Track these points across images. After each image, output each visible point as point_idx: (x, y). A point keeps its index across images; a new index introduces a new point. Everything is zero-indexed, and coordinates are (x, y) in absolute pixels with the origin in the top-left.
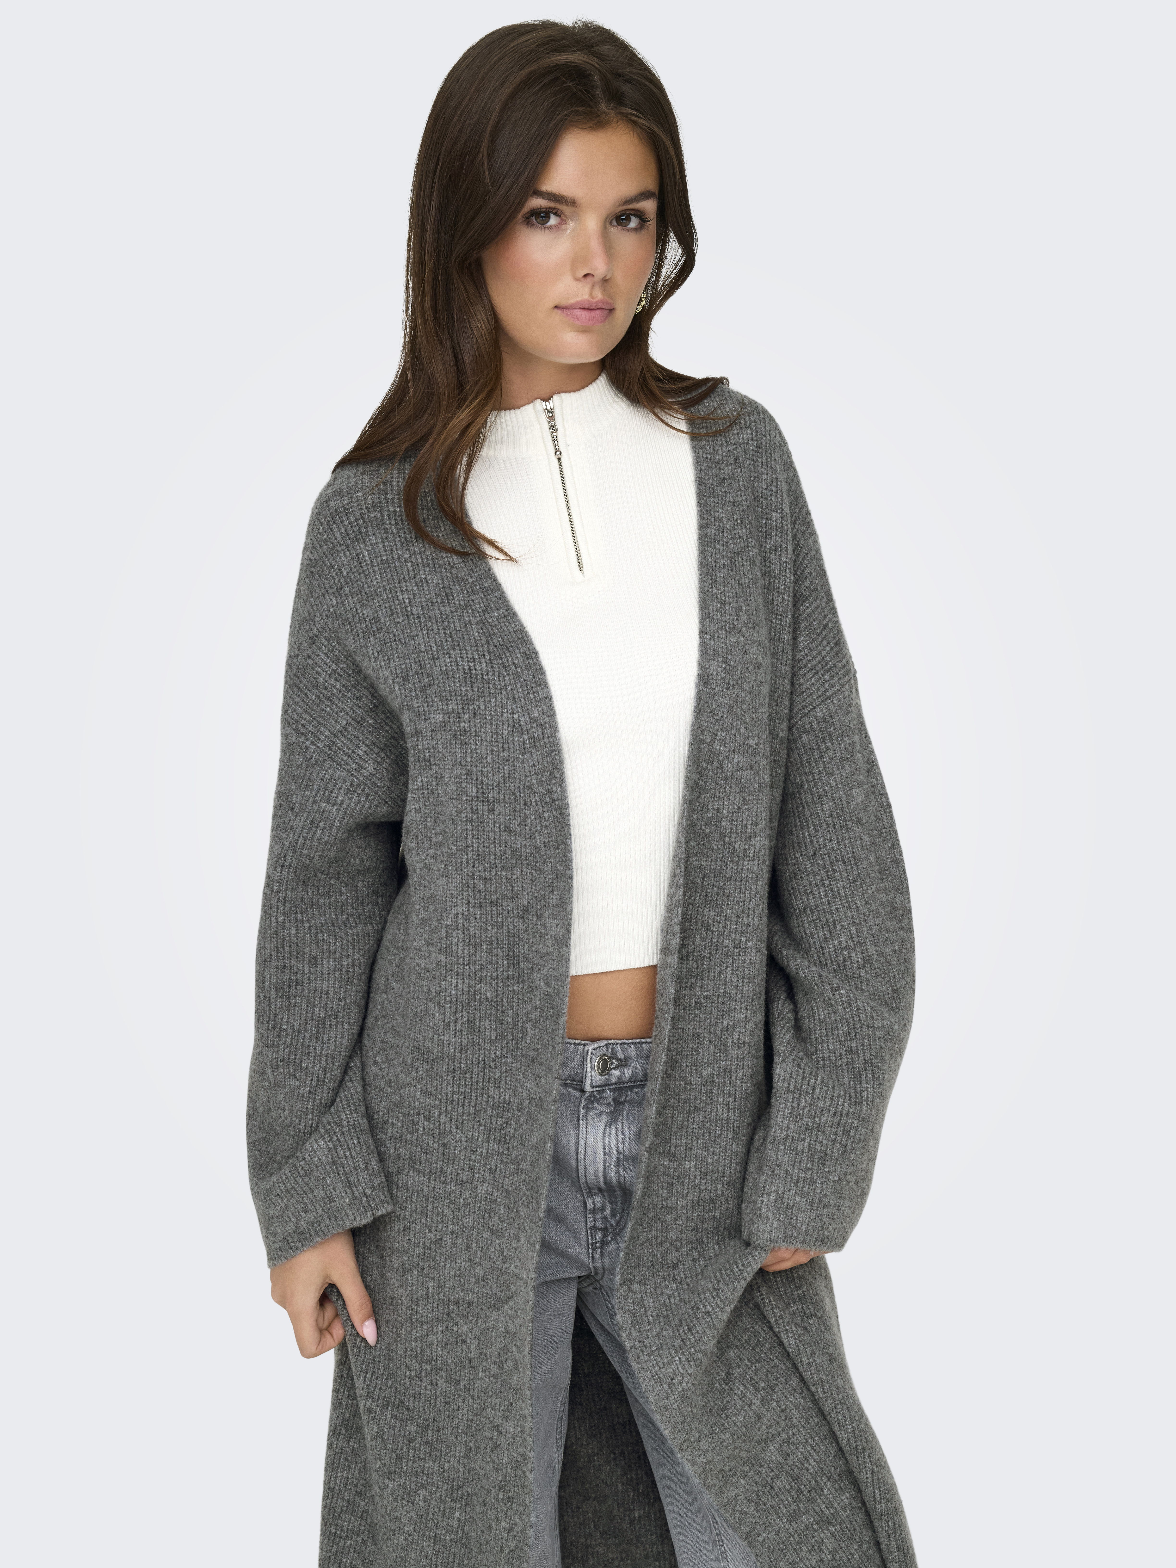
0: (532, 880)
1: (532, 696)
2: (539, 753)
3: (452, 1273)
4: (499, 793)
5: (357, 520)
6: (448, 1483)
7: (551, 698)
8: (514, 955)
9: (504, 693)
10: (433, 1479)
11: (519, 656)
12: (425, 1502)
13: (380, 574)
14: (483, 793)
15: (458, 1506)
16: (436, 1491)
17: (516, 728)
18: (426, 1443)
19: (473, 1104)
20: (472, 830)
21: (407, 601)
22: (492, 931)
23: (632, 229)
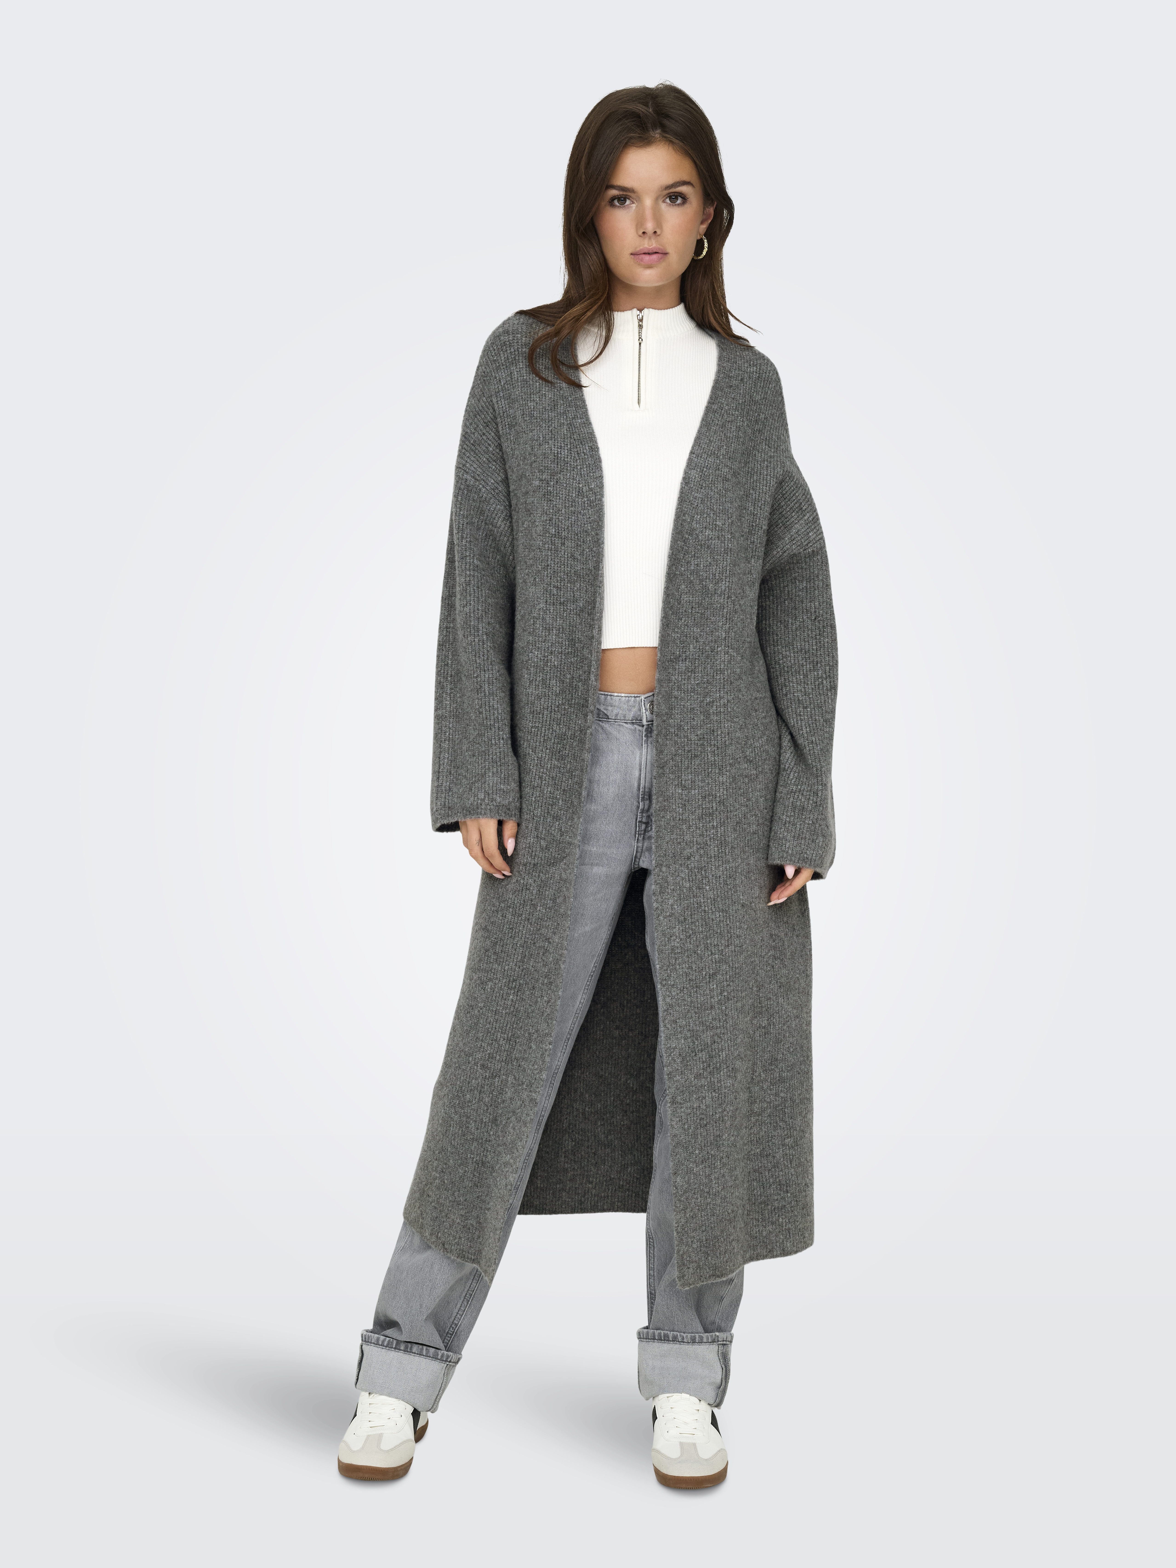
0: (586, 591)
1: (592, 474)
2: (592, 510)
3: (524, 846)
4: (568, 533)
5: (515, 351)
6: (506, 978)
7: (602, 477)
8: (572, 639)
9: (575, 470)
10: (497, 975)
11: (587, 448)
12: (491, 989)
13: (521, 387)
14: (558, 532)
15: (512, 992)
16: (499, 983)
17: (580, 492)
18: (495, 953)
19: (543, 735)
20: (551, 555)
21: (532, 407)
22: (559, 621)
23: (678, 204)
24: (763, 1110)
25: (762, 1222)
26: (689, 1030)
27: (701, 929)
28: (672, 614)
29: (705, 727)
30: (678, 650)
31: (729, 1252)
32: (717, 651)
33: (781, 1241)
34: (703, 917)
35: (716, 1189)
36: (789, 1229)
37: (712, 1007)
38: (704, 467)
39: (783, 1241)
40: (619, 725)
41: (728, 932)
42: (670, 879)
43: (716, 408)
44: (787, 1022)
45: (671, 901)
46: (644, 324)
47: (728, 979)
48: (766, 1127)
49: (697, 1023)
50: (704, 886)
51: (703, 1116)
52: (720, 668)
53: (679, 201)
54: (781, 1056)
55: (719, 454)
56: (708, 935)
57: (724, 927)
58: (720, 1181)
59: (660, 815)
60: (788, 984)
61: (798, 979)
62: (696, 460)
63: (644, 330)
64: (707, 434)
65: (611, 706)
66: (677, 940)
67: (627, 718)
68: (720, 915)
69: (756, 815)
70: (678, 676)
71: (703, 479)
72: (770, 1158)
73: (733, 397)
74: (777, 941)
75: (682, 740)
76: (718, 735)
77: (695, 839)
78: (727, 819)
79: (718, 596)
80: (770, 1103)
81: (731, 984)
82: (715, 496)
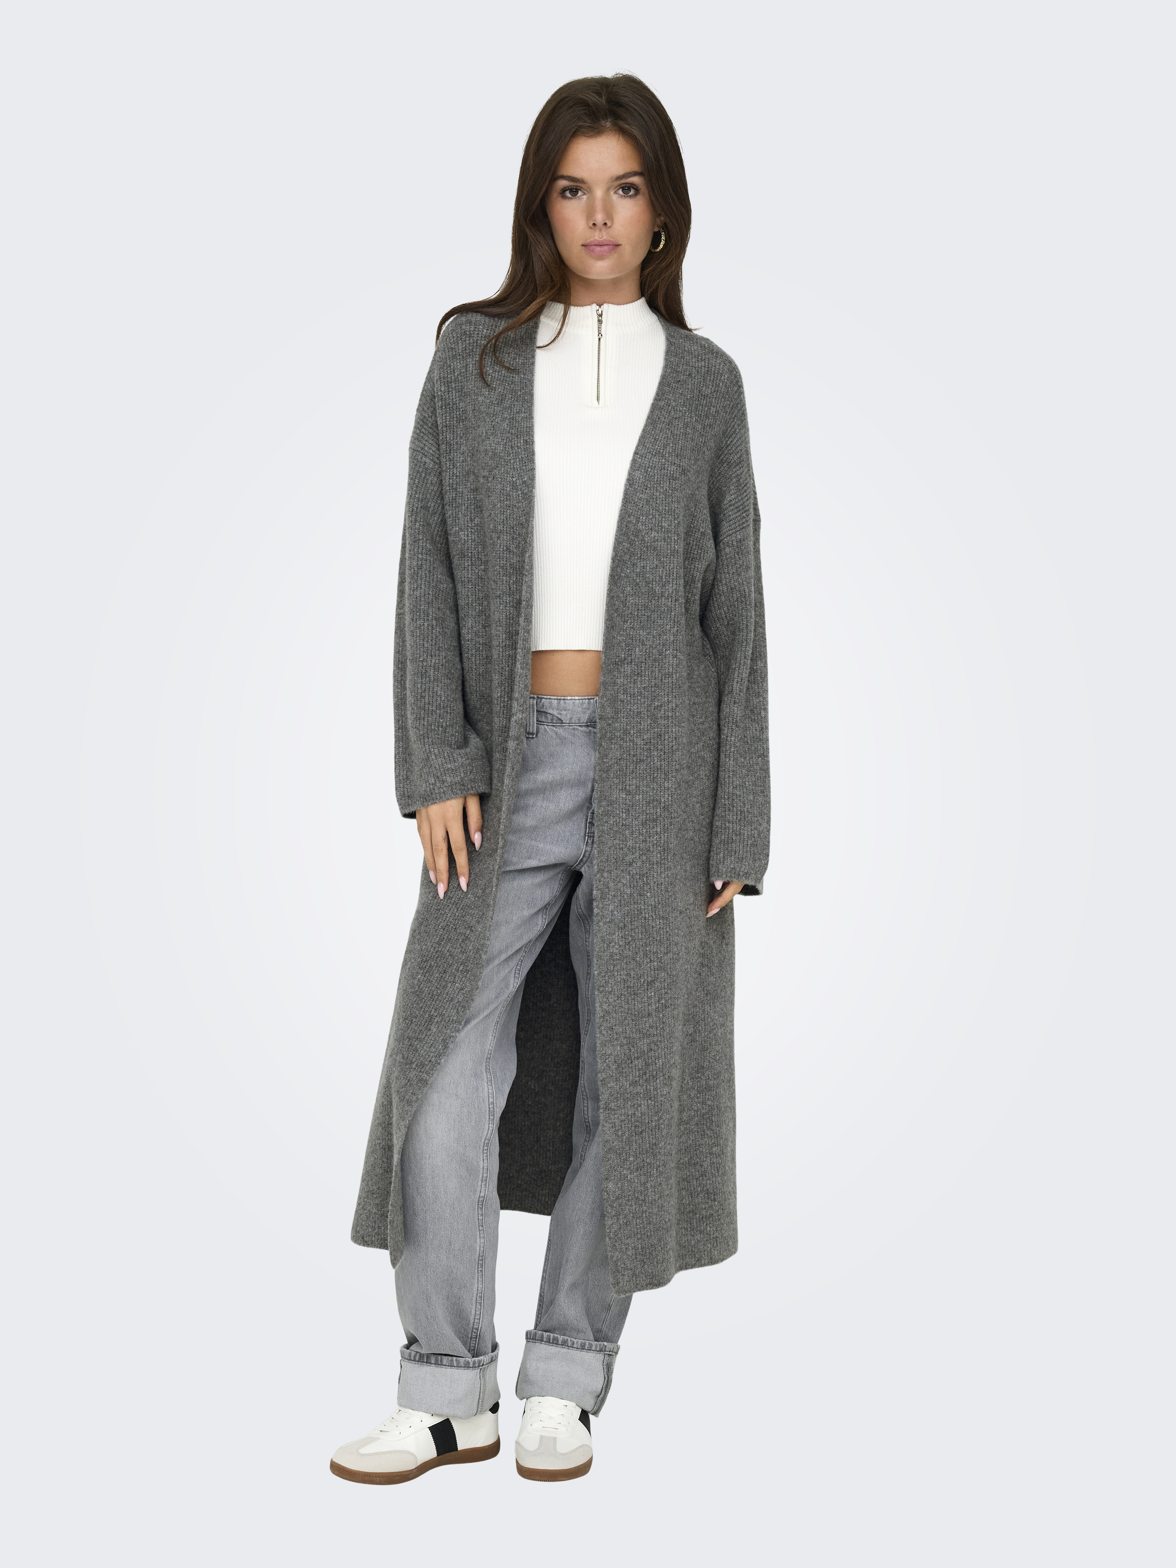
23: (630, 196)
24: (691, 1118)
25: (690, 1231)
26: (626, 1037)
27: (640, 936)
28: (617, 616)
29: (652, 732)
30: (623, 653)
31: (666, 1261)
32: (666, 655)
33: (709, 1249)
34: (643, 924)
35: (652, 1197)
36: (717, 1237)
37: (649, 1015)
38: (648, 467)
39: (711, 1250)
40: (574, 729)
41: (667, 940)
42: (611, 885)
43: (663, 404)
44: (713, 1030)
45: (611, 907)
46: (604, 318)
47: (666, 987)
48: (694, 1136)
49: (634, 1030)
50: (645, 892)
51: (638, 1124)
52: (669, 672)
53: (632, 192)
54: (708, 1063)
55: (664, 453)
56: (648, 942)
57: (664, 935)
58: (656, 1190)
59: (602, 819)
60: (715, 992)
61: (725, 988)
62: (640, 460)
63: (603, 325)
64: (653, 432)
65: (565, 710)
66: (617, 947)
67: (582, 721)
68: (660, 922)
69: (693, 822)
70: (624, 679)
71: (648, 480)
72: (698, 1167)
73: (681, 392)
74: (705, 949)
75: (628, 744)
76: (665, 740)
77: (638, 845)
78: (671, 825)
79: (665, 599)
80: (697, 1111)
81: (669, 991)
82: (661, 497)
